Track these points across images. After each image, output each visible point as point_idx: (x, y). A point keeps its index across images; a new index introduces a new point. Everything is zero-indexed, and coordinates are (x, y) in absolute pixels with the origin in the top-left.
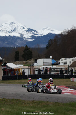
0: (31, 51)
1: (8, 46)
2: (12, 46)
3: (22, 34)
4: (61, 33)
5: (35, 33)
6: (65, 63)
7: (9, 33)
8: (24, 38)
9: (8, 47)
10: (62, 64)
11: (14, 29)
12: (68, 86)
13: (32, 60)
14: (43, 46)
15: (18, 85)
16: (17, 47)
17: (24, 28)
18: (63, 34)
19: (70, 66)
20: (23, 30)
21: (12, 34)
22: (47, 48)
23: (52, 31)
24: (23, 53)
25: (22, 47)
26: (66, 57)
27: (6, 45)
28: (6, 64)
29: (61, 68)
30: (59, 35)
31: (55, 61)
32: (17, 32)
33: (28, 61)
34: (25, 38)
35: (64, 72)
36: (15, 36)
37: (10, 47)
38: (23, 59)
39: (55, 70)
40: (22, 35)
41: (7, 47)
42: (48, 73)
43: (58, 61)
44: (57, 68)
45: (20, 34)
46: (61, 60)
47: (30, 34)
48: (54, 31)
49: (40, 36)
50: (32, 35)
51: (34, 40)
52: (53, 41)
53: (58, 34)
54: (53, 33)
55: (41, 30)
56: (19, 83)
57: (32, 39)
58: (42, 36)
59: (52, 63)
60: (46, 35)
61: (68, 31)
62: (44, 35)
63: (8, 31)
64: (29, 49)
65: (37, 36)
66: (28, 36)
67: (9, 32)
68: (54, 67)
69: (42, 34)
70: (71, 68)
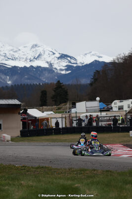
0: (66, 89)
1: (29, 82)
2: (36, 82)
3: (52, 62)
4: (114, 61)
5: (73, 61)
6: (121, 108)
7: (30, 63)
8: (54, 70)
9: (29, 84)
10: (115, 109)
11: (38, 55)
12: (126, 144)
13: (68, 104)
14: (86, 81)
15: (46, 143)
16: (44, 83)
17: (54, 54)
18: (117, 61)
19: (129, 112)
20: (53, 56)
21: (35, 64)
22: (91, 84)
23: (99, 57)
24: (53, 93)
25: (51, 83)
26: (122, 98)
27: (26, 80)
28: (26, 111)
29: (115, 116)
30: (111, 63)
31: (104, 105)
32: (43, 60)
33: (62, 105)
34: (57, 69)
35: (120, 122)
36: (40, 67)
37: (32, 84)
38: (54, 102)
39: (105, 118)
40: (51, 65)
41: (27, 85)
42: (94, 124)
43: (109, 105)
44: (107, 115)
45: (48, 62)
46: (113, 103)
47: (64, 63)
48: (101, 57)
49: (80, 65)
50: (67, 64)
51: (70, 72)
52: (101, 73)
53: (108, 62)
54: (101, 60)
55: (82, 56)
56: (48, 140)
57: (66, 70)
58: (83, 66)
59: (100, 109)
60: (90, 64)
61: (125, 57)
62: (87, 64)
63: (29, 58)
64: (63, 87)
65: (75, 65)
66: (60, 66)
67: (30, 61)
68: (104, 114)
69: (82, 62)
70: (130, 116)
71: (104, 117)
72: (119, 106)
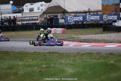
10: (26, 11)
42: (19, 23)
46: (25, 6)
71: (25, 17)
72: (30, 9)
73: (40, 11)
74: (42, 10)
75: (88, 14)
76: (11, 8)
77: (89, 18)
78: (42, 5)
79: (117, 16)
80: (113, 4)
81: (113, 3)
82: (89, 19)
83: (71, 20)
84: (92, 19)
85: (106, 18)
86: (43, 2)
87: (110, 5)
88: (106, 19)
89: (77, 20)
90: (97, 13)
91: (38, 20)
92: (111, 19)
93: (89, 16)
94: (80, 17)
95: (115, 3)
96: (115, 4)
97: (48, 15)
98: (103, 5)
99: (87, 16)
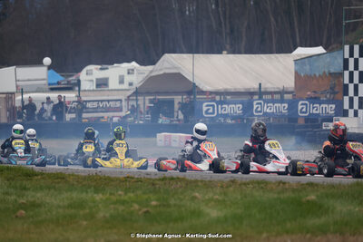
6: (102, 84)
59: (49, 84)
72: (97, 79)
73: (125, 86)
74: (131, 84)
75: (256, 97)
76: (45, 76)
77: (259, 109)
78: (130, 72)
79: (334, 106)
80: (324, 73)
81: (326, 71)
82: (260, 112)
83: (211, 114)
84: (268, 111)
85: (304, 110)
86: (134, 64)
87: (317, 75)
88: (306, 113)
89: (226, 112)
90: (282, 97)
91: (121, 110)
92: (317, 112)
93: (260, 104)
94: (235, 104)
95: (332, 71)
96: (330, 74)
97: (147, 98)
98: (297, 75)
99: (255, 103)
